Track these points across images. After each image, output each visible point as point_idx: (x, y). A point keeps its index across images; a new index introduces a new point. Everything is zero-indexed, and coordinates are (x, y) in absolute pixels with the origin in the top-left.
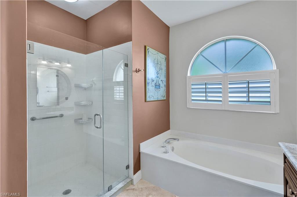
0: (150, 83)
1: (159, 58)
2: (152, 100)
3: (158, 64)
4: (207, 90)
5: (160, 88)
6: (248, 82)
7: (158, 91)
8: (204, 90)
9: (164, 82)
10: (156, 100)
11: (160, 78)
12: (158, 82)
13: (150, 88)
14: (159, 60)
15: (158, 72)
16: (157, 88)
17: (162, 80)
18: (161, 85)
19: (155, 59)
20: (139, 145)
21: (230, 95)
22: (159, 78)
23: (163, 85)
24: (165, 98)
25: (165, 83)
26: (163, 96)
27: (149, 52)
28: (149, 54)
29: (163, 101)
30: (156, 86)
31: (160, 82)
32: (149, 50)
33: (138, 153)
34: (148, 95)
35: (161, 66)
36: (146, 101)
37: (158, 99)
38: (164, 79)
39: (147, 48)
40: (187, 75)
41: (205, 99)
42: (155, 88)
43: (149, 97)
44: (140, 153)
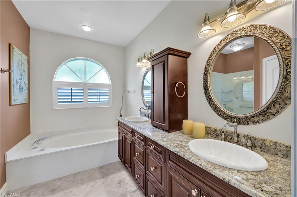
0: (15, 85)
1: (23, 59)
2: (17, 103)
3: (22, 65)
4: (73, 94)
5: (23, 91)
6: (99, 90)
7: (22, 93)
8: (70, 94)
9: (26, 84)
10: (20, 103)
11: (24, 80)
12: (21, 84)
13: (15, 91)
14: (22, 61)
15: (21, 73)
16: (21, 91)
17: (24, 83)
18: (24, 88)
19: (19, 60)
20: (4, 155)
21: (89, 97)
22: (22, 80)
23: (25, 88)
24: (27, 102)
25: (27, 86)
26: (26, 99)
27: (15, 51)
28: (14, 54)
29: (24, 105)
30: (20, 88)
31: (23, 85)
32: (14, 49)
33: (3, 164)
34: (13, 98)
35: (24, 67)
36: (11, 105)
37: (22, 103)
38: (26, 82)
39: (13, 46)
40: (53, 80)
41: (70, 100)
42: (19, 91)
43: (14, 100)
44: (5, 163)
